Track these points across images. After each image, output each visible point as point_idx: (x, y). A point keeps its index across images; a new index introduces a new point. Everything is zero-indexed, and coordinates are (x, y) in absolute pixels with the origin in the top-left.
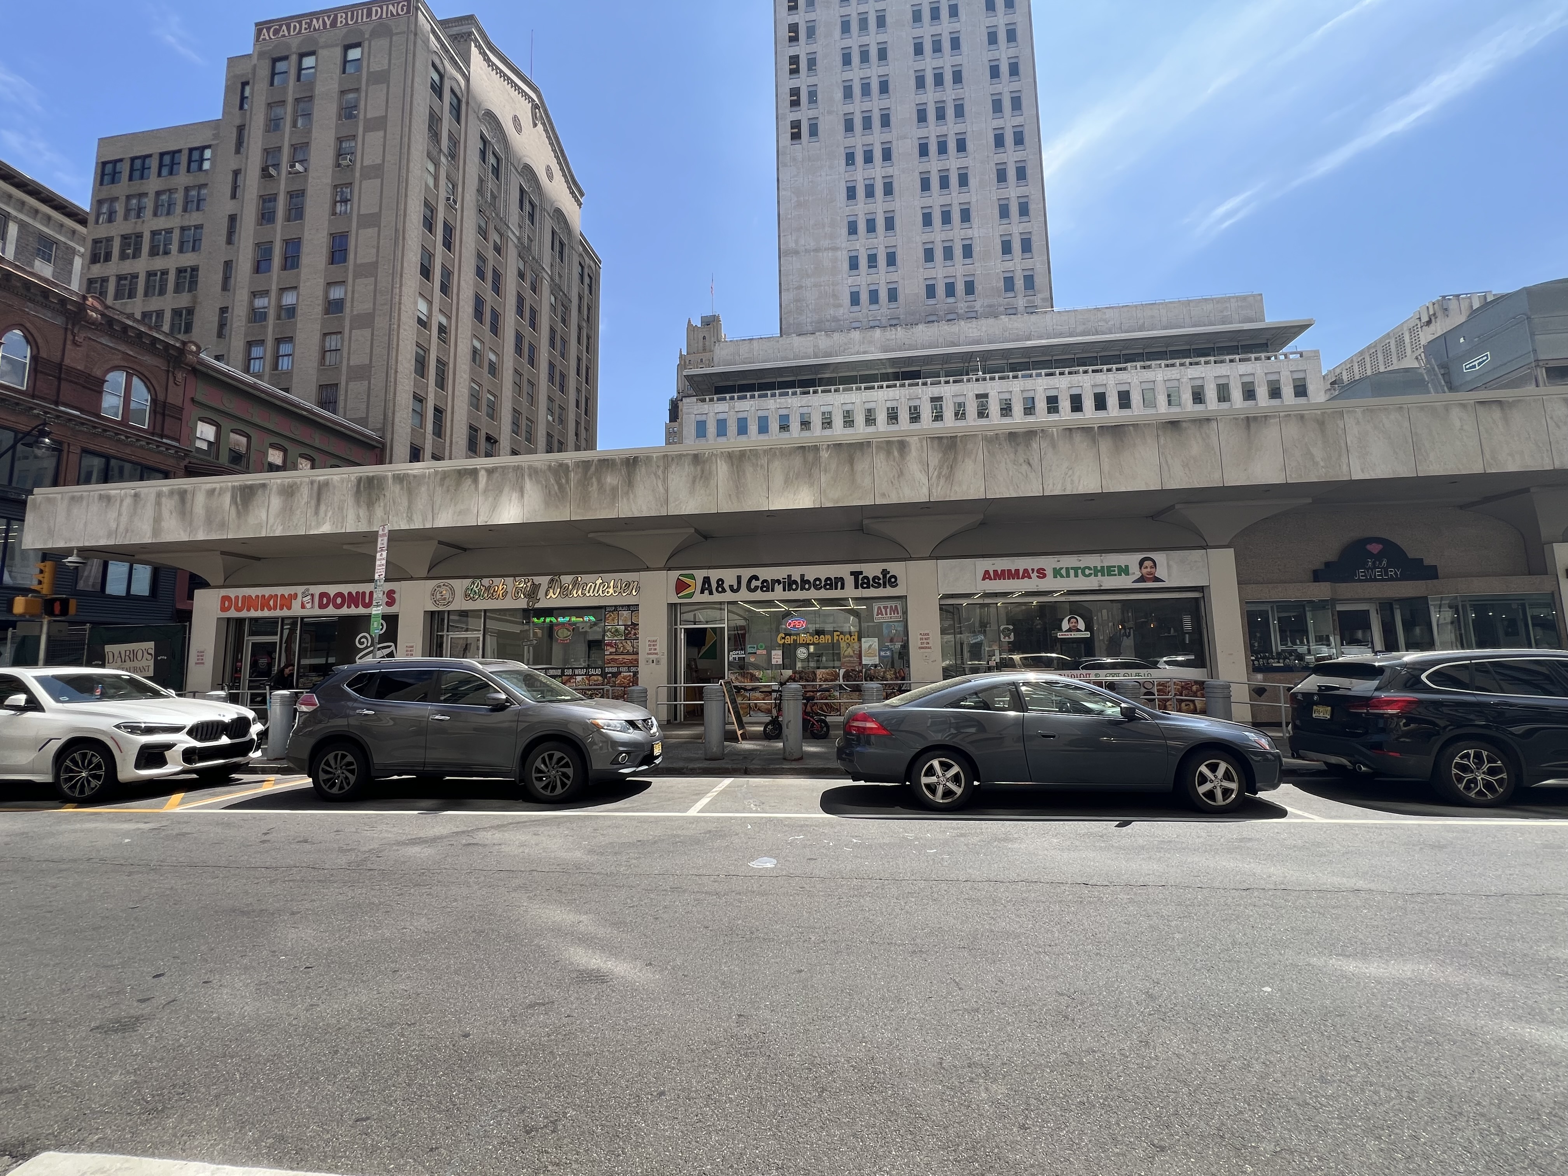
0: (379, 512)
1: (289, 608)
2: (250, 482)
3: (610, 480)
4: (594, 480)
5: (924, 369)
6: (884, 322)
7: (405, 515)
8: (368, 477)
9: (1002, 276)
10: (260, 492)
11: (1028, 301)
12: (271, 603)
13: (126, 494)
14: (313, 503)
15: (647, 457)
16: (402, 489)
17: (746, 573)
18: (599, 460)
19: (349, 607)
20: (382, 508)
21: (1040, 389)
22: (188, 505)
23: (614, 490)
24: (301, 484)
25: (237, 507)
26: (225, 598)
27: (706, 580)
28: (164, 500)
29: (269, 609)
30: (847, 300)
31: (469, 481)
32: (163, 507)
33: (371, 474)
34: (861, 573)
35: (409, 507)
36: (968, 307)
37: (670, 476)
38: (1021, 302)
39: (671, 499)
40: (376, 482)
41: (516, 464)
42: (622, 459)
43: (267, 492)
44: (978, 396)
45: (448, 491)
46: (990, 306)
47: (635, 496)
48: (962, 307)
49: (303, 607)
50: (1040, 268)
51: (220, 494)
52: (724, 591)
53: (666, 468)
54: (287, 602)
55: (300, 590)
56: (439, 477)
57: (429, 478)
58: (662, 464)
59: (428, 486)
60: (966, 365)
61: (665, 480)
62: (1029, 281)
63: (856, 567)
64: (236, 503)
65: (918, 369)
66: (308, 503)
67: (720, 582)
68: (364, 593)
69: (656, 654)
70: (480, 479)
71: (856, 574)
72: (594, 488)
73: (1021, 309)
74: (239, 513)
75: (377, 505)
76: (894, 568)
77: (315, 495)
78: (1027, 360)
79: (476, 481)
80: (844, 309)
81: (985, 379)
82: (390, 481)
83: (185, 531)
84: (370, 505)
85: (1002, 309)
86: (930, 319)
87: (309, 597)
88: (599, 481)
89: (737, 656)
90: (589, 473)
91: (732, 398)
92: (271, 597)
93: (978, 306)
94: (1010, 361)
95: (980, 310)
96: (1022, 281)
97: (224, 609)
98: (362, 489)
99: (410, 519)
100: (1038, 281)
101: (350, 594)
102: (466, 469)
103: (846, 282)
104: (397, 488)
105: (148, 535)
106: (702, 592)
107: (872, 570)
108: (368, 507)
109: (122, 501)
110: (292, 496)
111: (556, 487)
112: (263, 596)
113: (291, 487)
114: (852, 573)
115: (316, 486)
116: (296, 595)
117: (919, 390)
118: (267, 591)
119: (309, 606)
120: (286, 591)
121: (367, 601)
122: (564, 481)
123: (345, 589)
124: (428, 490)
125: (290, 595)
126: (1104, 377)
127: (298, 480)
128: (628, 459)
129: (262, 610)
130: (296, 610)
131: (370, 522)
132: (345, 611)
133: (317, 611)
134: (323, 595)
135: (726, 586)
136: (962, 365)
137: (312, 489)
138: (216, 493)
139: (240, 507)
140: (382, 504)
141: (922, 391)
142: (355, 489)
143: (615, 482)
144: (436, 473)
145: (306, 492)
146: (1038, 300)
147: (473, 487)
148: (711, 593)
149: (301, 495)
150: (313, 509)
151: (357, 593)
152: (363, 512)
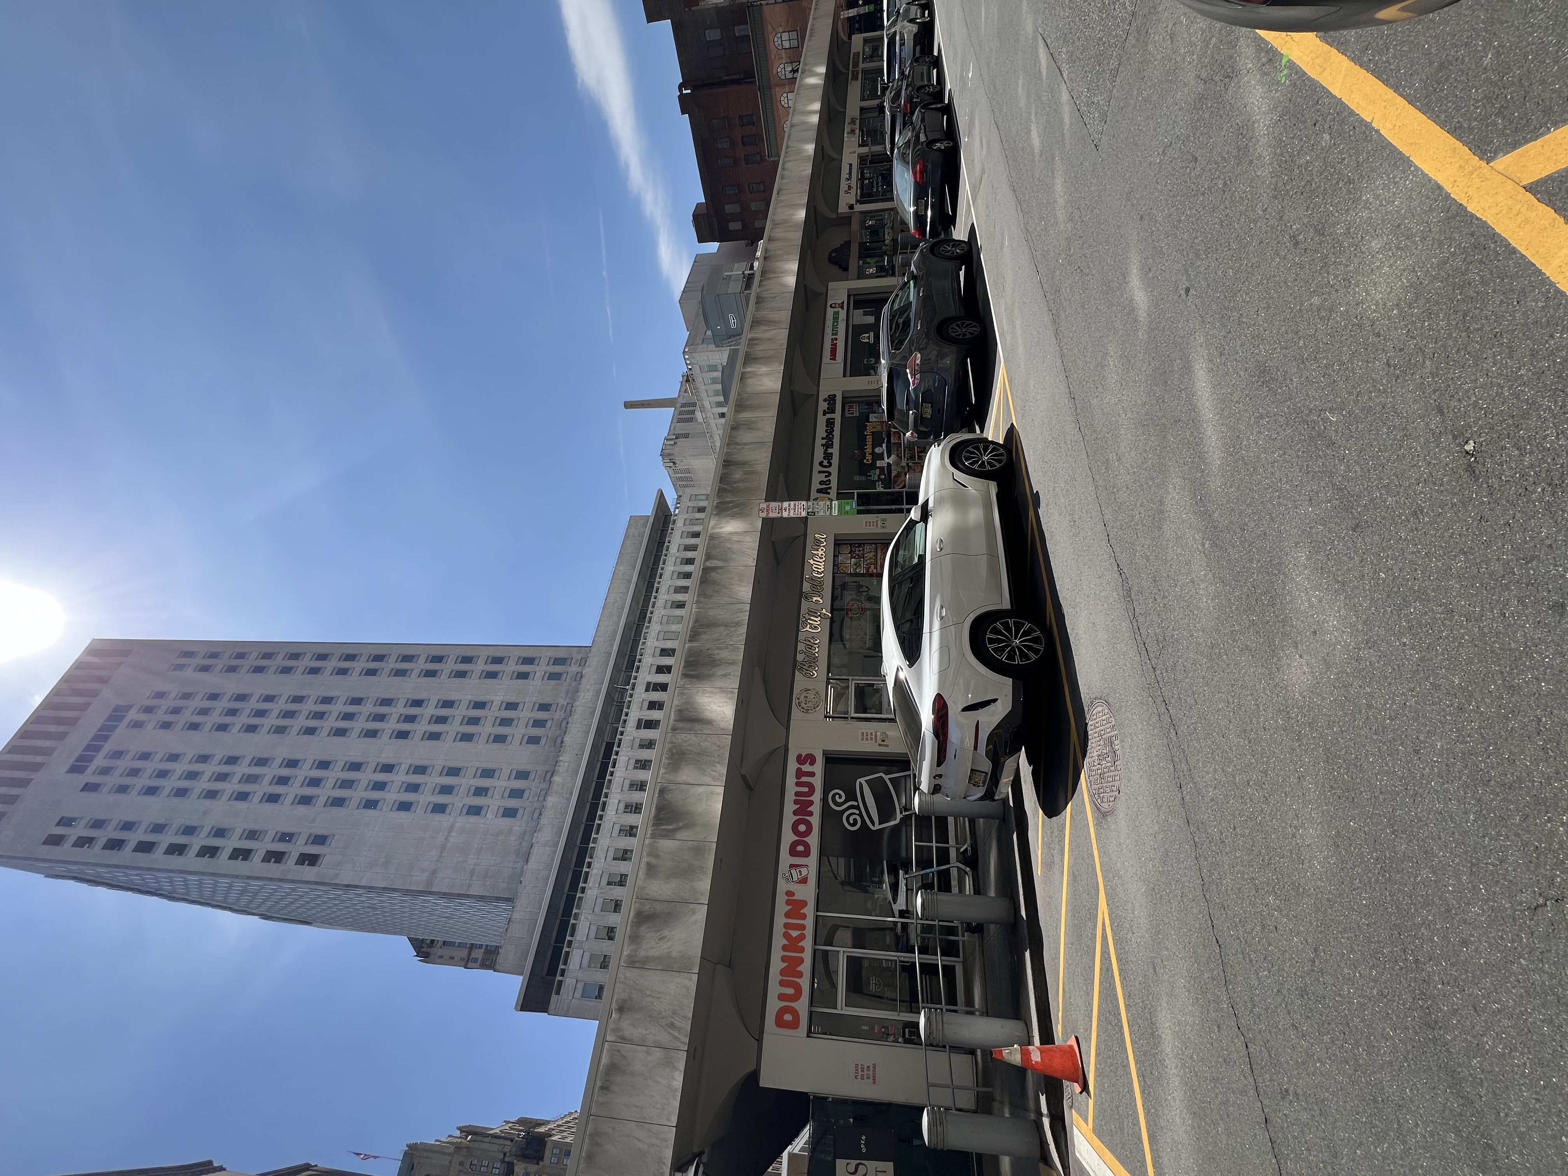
0: (724, 654)
1: (804, 904)
2: (653, 810)
3: (738, 475)
4: (735, 485)
5: (606, 739)
6: (544, 786)
7: (732, 629)
8: (685, 667)
9: (545, 681)
10: (668, 796)
11: (575, 664)
12: (794, 933)
13: (615, 1030)
14: (697, 726)
15: (726, 454)
16: (705, 633)
17: (816, 468)
18: (720, 482)
19: (811, 814)
20: (721, 652)
21: (656, 644)
22: (659, 907)
23: (746, 473)
24: (672, 743)
25: (680, 828)
26: (780, 1023)
27: (819, 491)
28: (642, 953)
29: (802, 937)
30: (508, 821)
31: (714, 575)
32: (652, 953)
33: (683, 664)
34: (824, 410)
35: (726, 625)
36: (561, 710)
37: (745, 441)
38: (574, 669)
39: (762, 440)
40: (691, 659)
41: (707, 538)
42: (723, 469)
43: (671, 786)
44: (647, 690)
45: (718, 591)
46: (568, 692)
47: (755, 460)
48: (559, 715)
49: (804, 881)
50: (551, 653)
51: (657, 856)
52: (829, 481)
53: (737, 444)
54: (796, 907)
55: (782, 886)
56: (702, 600)
57: (701, 608)
58: (733, 447)
59: (709, 608)
60: (615, 703)
61: (746, 444)
62: (558, 661)
63: (820, 413)
64: (675, 830)
65: (604, 744)
66: (696, 734)
67: (821, 483)
68: (797, 794)
69: (877, 521)
70: (713, 565)
71: (825, 413)
72: (741, 485)
73: (579, 669)
74: (690, 826)
75: (717, 657)
76: (823, 395)
77: (689, 725)
78: (627, 656)
79: (714, 569)
80: (517, 825)
81: (634, 685)
82: (694, 644)
83: (694, 912)
84: (714, 663)
85: (574, 684)
86: (558, 744)
87: (793, 871)
88: (736, 482)
89: (880, 486)
90: (729, 488)
91: (570, 943)
92: (786, 935)
93: (563, 702)
94: (624, 669)
95: (568, 700)
96: (556, 667)
97: (794, 1025)
98: (695, 673)
99: (738, 624)
100: (561, 654)
101: (795, 813)
102: (701, 577)
103: (491, 820)
104: (704, 637)
105: (687, 983)
106: (829, 493)
107: (823, 406)
108: (716, 666)
109: (624, 1039)
110: (684, 754)
111: (735, 510)
112: (785, 948)
113: (673, 754)
114: (824, 415)
115: (680, 725)
116: (789, 893)
117: (626, 739)
118: (778, 941)
119: (804, 871)
120: (781, 907)
121: (806, 789)
122: (731, 505)
123: (789, 819)
124: (713, 608)
125: (788, 902)
126: (660, 601)
127: (667, 746)
128: (724, 466)
129: (802, 950)
130: (808, 893)
131: (733, 663)
132: (815, 820)
133: (812, 860)
134: (793, 852)
135: (826, 479)
136: (614, 707)
137: (681, 729)
138: (653, 861)
139: (680, 825)
140: (717, 652)
141: (628, 736)
142: (695, 680)
143: (741, 472)
144: (698, 602)
145: (683, 736)
146: (576, 656)
147: (719, 571)
148: (830, 488)
149: (685, 742)
150: (705, 726)
151: (796, 802)
152: (720, 672)
